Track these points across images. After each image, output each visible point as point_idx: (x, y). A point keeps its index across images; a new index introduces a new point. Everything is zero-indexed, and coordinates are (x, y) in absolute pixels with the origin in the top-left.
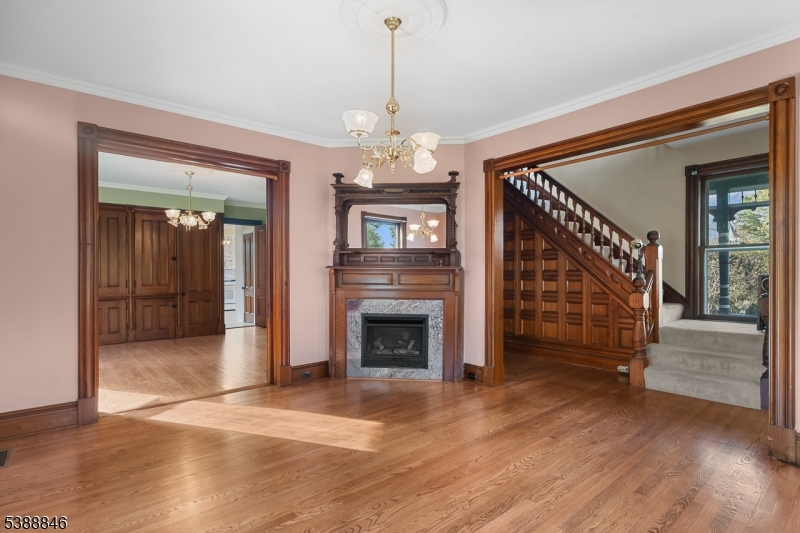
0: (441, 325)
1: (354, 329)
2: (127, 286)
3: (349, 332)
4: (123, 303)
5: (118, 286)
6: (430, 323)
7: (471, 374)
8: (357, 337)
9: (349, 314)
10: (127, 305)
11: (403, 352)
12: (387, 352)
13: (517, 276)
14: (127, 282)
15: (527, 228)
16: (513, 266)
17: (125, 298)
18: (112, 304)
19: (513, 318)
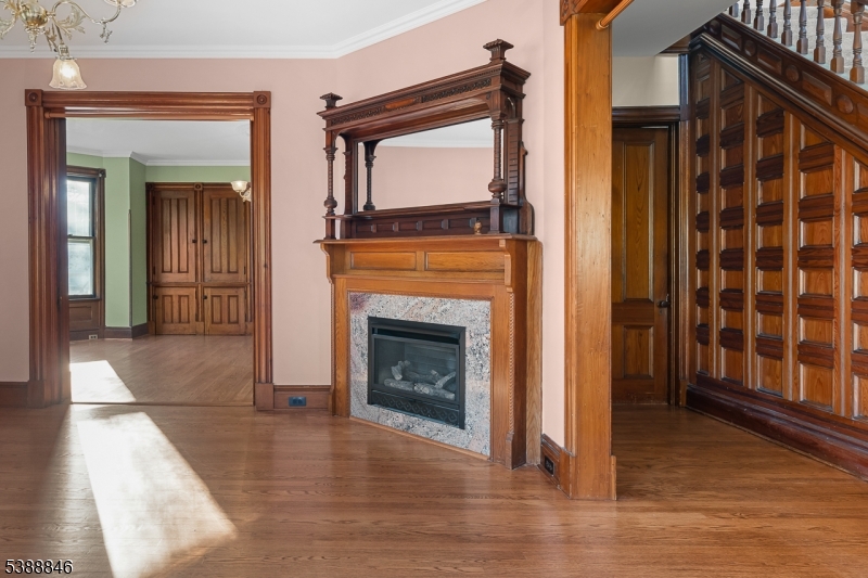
0: (487, 349)
1: (359, 341)
2: (245, 272)
3: (352, 346)
4: (242, 291)
5: (237, 272)
6: (468, 344)
7: (552, 464)
8: (363, 355)
9: (353, 316)
10: (246, 293)
11: (426, 390)
12: (404, 386)
13: (790, 259)
14: (245, 268)
15: (815, 140)
16: (781, 237)
17: (243, 286)
18: (232, 292)
19: (780, 357)
